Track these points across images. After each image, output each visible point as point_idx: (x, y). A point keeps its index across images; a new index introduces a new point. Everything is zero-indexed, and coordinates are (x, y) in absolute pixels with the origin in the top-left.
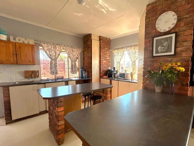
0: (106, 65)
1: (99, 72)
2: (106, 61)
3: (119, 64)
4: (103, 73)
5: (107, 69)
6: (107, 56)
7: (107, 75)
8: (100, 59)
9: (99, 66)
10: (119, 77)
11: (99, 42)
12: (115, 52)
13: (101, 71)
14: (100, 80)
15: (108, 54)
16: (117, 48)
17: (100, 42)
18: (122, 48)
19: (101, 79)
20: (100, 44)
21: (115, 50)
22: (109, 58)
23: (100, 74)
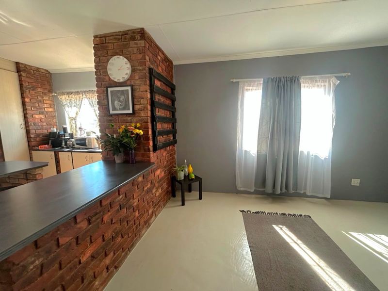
0: (45, 124)
1: (25, 139)
2: (42, 116)
3: (74, 122)
4: (38, 139)
5: (49, 131)
6: (45, 106)
7: (48, 144)
8: (24, 110)
9: (23, 126)
10: (75, 145)
11: (16, 75)
12: (64, 99)
13: (32, 136)
14: (31, 154)
15: (47, 102)
16: (67, 91)
17: (20, 76)
18: (78, 93)
19: (33, 152)
20: (20, 80)
21: (63, 95)
22: (51, 110)
23: (28, 142)
